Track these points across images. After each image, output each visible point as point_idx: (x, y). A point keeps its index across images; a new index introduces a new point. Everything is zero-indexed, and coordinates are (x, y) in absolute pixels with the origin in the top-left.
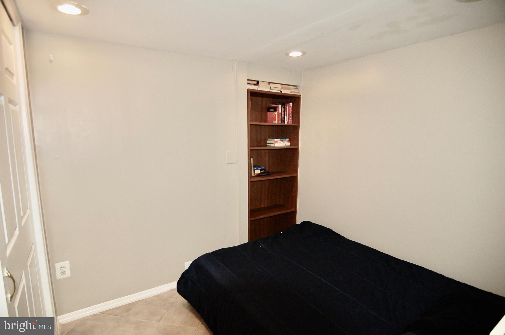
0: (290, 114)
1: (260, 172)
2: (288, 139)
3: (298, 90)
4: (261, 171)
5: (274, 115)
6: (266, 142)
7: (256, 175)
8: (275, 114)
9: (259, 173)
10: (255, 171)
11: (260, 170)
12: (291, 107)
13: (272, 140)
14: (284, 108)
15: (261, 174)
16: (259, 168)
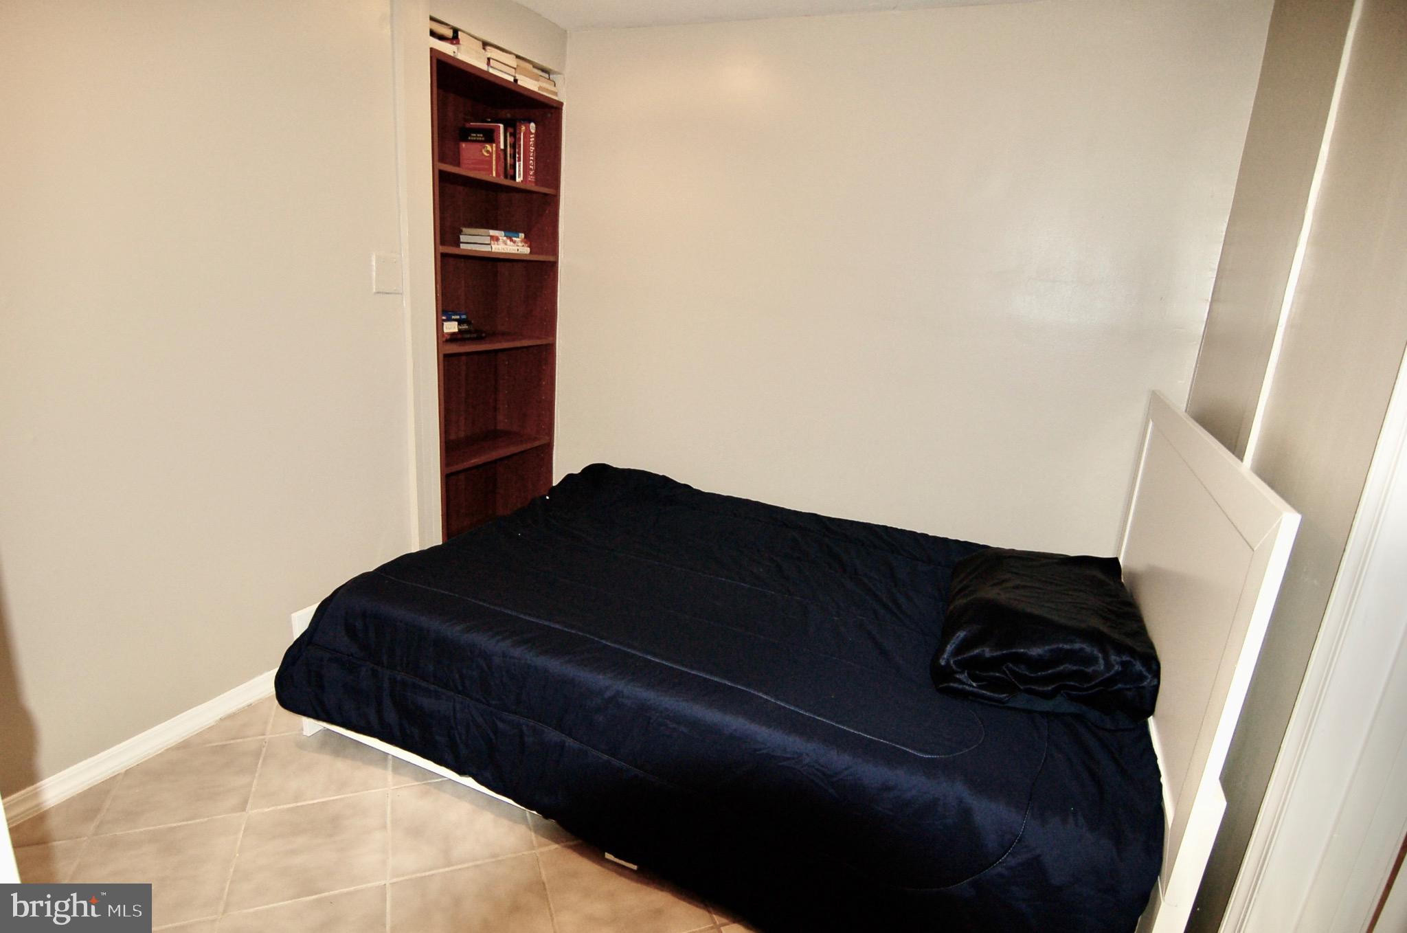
0: (530, 156)
1: (456, 330)
2: (522, 235)
3: (555, 85)
4: (459, 324)
5: (486, 154)
6: (459, 238)
7: (448, 337)
8: (488, 152)
9: (454, 332)
10: (445, 323)
11: (456, 323)
12: (531, 136)
13: (480, 234)
14: (514, 135)
15: (459, 336)
16: (453, 317)
